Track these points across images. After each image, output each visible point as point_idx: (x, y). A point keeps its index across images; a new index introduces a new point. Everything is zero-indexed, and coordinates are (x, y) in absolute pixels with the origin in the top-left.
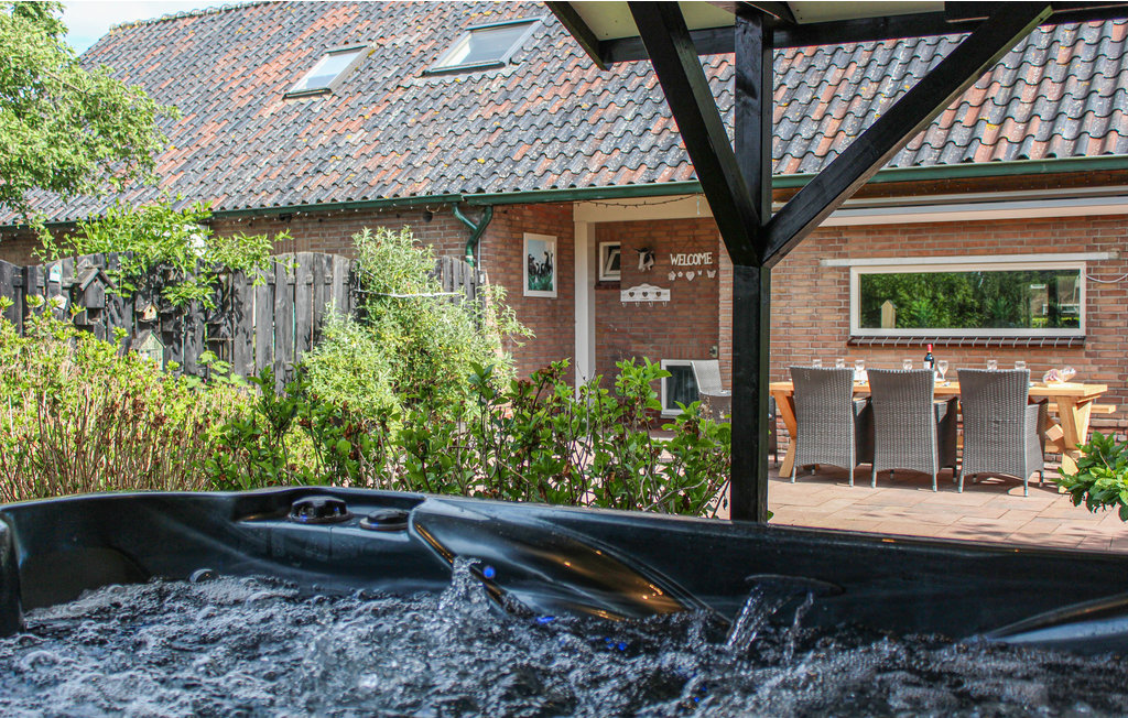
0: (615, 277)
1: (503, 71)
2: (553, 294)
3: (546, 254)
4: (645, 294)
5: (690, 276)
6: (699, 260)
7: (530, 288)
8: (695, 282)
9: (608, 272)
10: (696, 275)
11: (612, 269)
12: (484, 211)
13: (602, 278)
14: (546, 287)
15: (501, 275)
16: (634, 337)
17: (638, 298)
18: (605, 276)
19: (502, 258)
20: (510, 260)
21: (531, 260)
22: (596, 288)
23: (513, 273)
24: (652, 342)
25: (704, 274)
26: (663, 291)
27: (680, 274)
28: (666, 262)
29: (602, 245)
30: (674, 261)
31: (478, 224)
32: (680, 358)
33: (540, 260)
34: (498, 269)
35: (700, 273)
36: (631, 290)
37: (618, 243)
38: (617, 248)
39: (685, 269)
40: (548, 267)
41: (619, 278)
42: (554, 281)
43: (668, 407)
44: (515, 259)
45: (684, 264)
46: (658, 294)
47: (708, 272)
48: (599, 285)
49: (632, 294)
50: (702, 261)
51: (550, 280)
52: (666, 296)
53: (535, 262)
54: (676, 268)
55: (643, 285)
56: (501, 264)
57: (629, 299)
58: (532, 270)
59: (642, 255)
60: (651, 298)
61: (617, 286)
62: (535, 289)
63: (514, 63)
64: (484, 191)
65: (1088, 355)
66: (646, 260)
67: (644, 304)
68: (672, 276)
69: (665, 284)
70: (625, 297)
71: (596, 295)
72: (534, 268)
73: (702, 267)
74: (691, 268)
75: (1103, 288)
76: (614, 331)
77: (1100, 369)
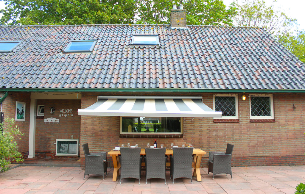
0: (42, 115)
1: (10, 54)
2: (24, 120)
3: (22, 108)
4: (52, 120)
5: (66, 116)
6: (68, 111)
7: (17, 118)
8: (67, 118)
9: (40, 114)
10: (67, 115)
11: (41, 113)
12: (5, 94)
13: (38, 115)
14: (22, 118)
15: (9, 114)
16: (48, 133)
17: (49, 121)
18: (39, 115)
19: (9, 109)
20: (12, 109)
21: (18, 109)
22: (36, 118)
23: (12, 113)
24: (53, 134)
25: (70, 115)
26: (57, 120)
27: (63, 115)
28: (58, 111)
29: (39, 106)
30: (61, 111)
31: (2, 97)
32: (62, 139)
33: (21, 110)
34: (8, 112)
35: (68, 115)
36: (47, 119)
37: (44, 106)
38: (43, 107)
39: (64, 114)
40: (23, 112)
41: (43, 116)
42: (24, 116)
43: (58, 153)
44: (13, 109)
45: (64, 112)
46: (56, 120)
47: (71, 115)
48: (37, 117)
49: (47, 120)
50: (69, 111)
51: (23, 116)
52: (58, 121)
53: (19, 110)
54: (61, 113)
55: (51, 118)
56: (9, 111)
57: (47, 122)
58: (18, 113)
59: (52, 109)
60: (53, 121)
61: (43, 118)
62: (19, 118)
63: (13, 52)
64: (5, 87)
65: (183, 139)
66: (53, 111)
67: (51, 123)
68: (60, 115)
69: (58, 118)
70: (45, 121)
71: (36, 120)
72: (19, 112)
73: (69, 113)
74: (66, 113)
75: (187, 122)
76: (41, 131)
77: (186, 143)
